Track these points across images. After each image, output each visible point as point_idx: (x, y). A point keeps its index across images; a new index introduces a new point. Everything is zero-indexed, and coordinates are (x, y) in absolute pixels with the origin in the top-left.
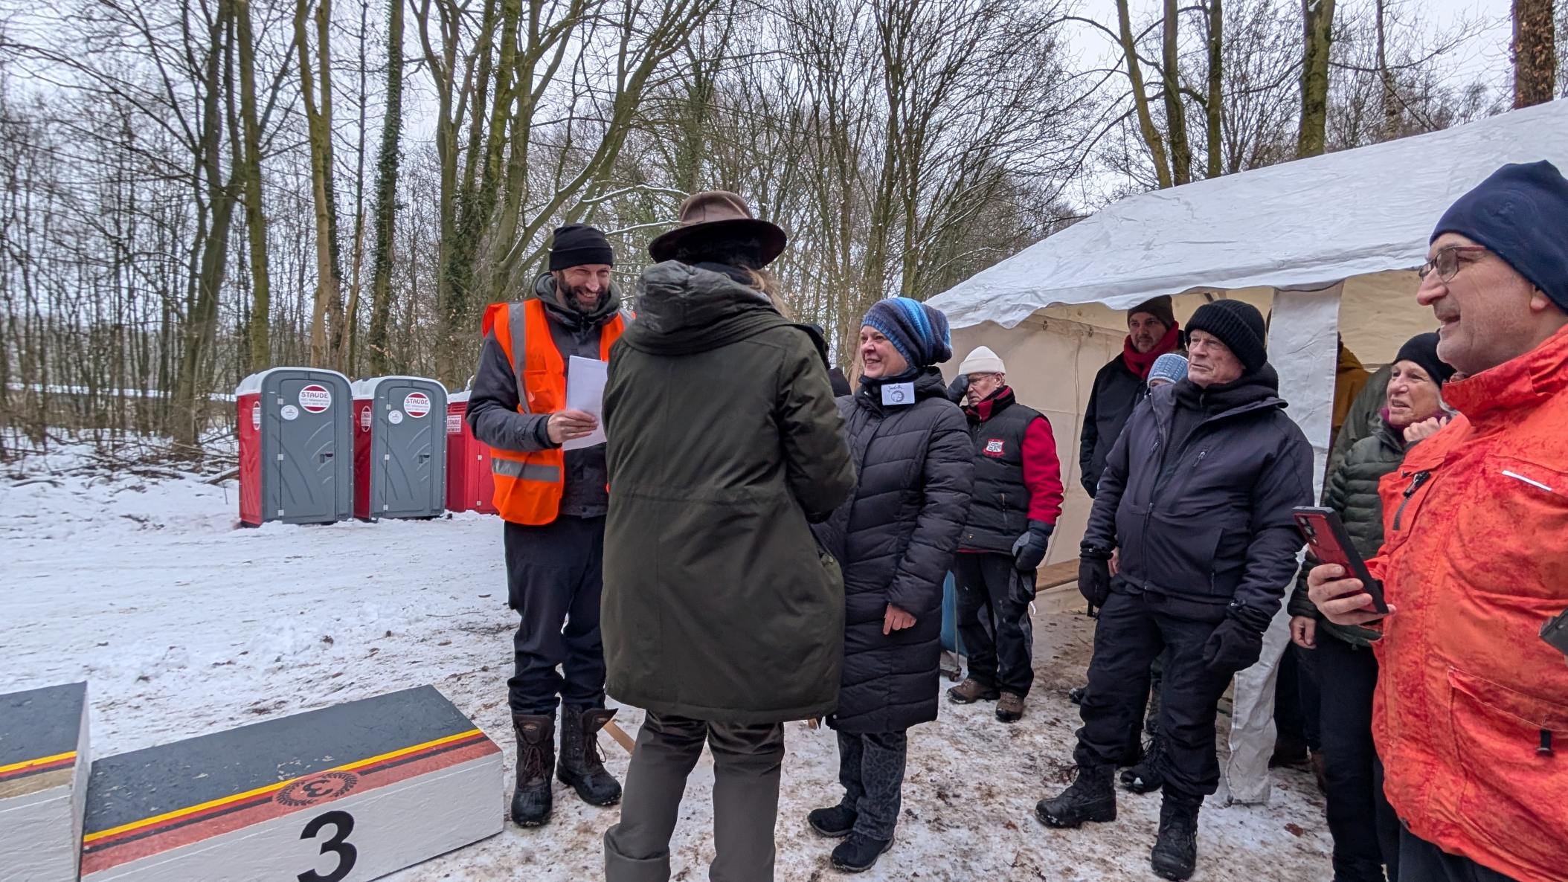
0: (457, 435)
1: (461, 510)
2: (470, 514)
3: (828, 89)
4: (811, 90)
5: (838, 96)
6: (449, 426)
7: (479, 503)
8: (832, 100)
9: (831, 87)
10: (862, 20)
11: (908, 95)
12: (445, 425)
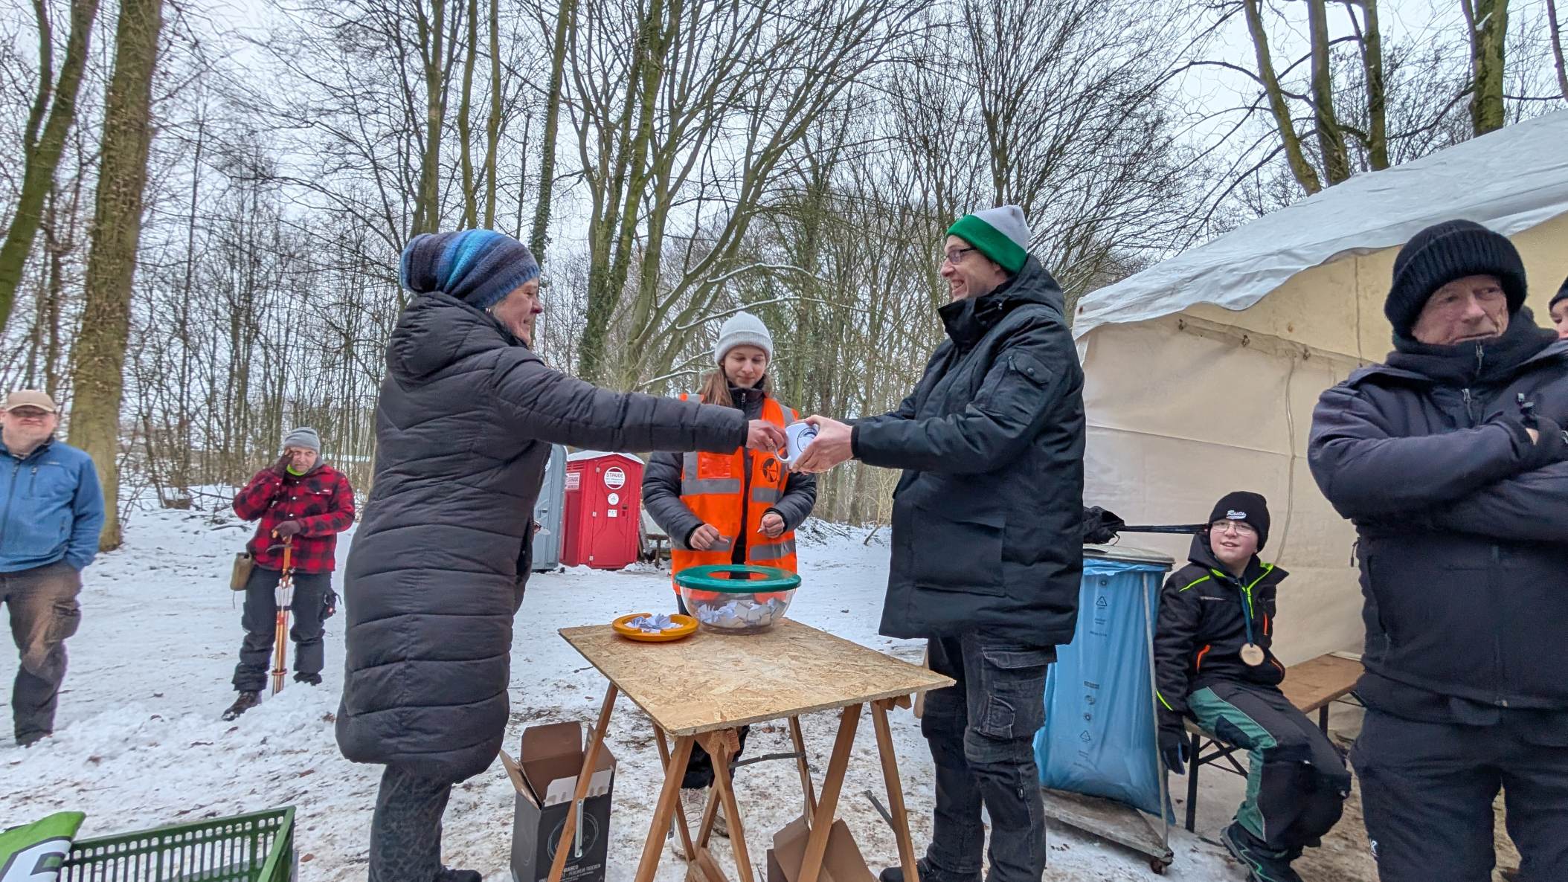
0: (576, 492)
1: (573, 564)
2: (583, 567)
3: (936, 178)
4: (920, 177)
5: (947, 181)
6: (567, 483)
7: (591, 558)
8: (940, 186)
9: (939, 175)
10: (968, 114)
11: (1013, 178)
12: (563, 481)
